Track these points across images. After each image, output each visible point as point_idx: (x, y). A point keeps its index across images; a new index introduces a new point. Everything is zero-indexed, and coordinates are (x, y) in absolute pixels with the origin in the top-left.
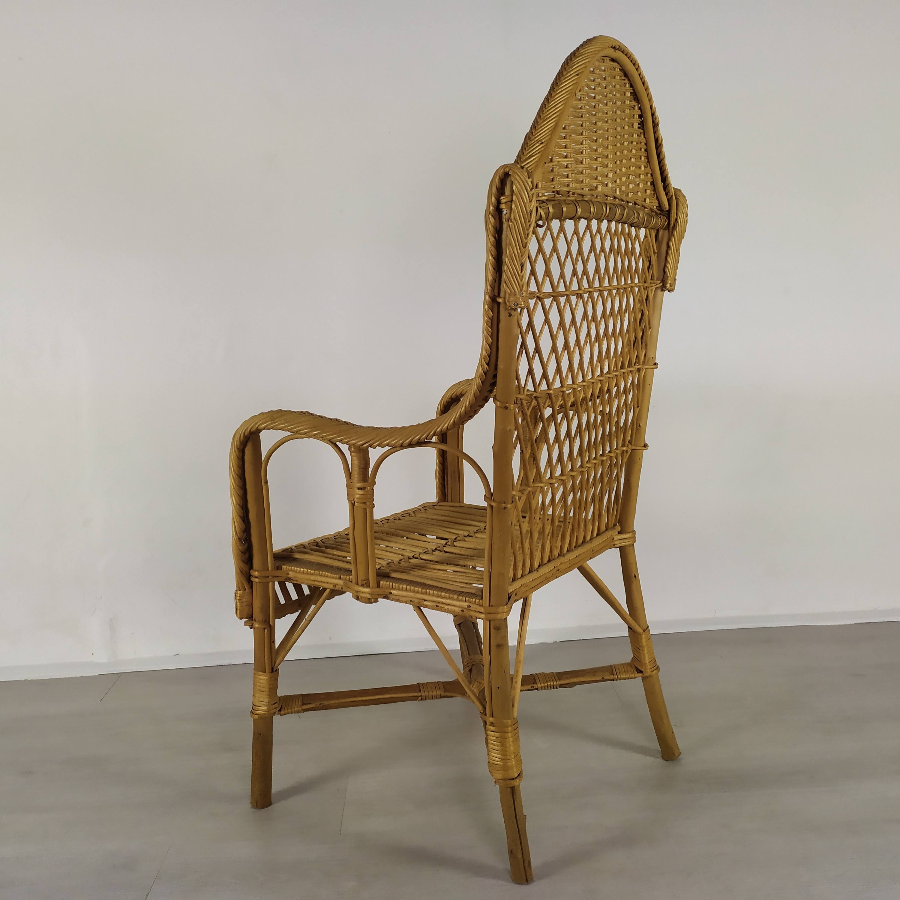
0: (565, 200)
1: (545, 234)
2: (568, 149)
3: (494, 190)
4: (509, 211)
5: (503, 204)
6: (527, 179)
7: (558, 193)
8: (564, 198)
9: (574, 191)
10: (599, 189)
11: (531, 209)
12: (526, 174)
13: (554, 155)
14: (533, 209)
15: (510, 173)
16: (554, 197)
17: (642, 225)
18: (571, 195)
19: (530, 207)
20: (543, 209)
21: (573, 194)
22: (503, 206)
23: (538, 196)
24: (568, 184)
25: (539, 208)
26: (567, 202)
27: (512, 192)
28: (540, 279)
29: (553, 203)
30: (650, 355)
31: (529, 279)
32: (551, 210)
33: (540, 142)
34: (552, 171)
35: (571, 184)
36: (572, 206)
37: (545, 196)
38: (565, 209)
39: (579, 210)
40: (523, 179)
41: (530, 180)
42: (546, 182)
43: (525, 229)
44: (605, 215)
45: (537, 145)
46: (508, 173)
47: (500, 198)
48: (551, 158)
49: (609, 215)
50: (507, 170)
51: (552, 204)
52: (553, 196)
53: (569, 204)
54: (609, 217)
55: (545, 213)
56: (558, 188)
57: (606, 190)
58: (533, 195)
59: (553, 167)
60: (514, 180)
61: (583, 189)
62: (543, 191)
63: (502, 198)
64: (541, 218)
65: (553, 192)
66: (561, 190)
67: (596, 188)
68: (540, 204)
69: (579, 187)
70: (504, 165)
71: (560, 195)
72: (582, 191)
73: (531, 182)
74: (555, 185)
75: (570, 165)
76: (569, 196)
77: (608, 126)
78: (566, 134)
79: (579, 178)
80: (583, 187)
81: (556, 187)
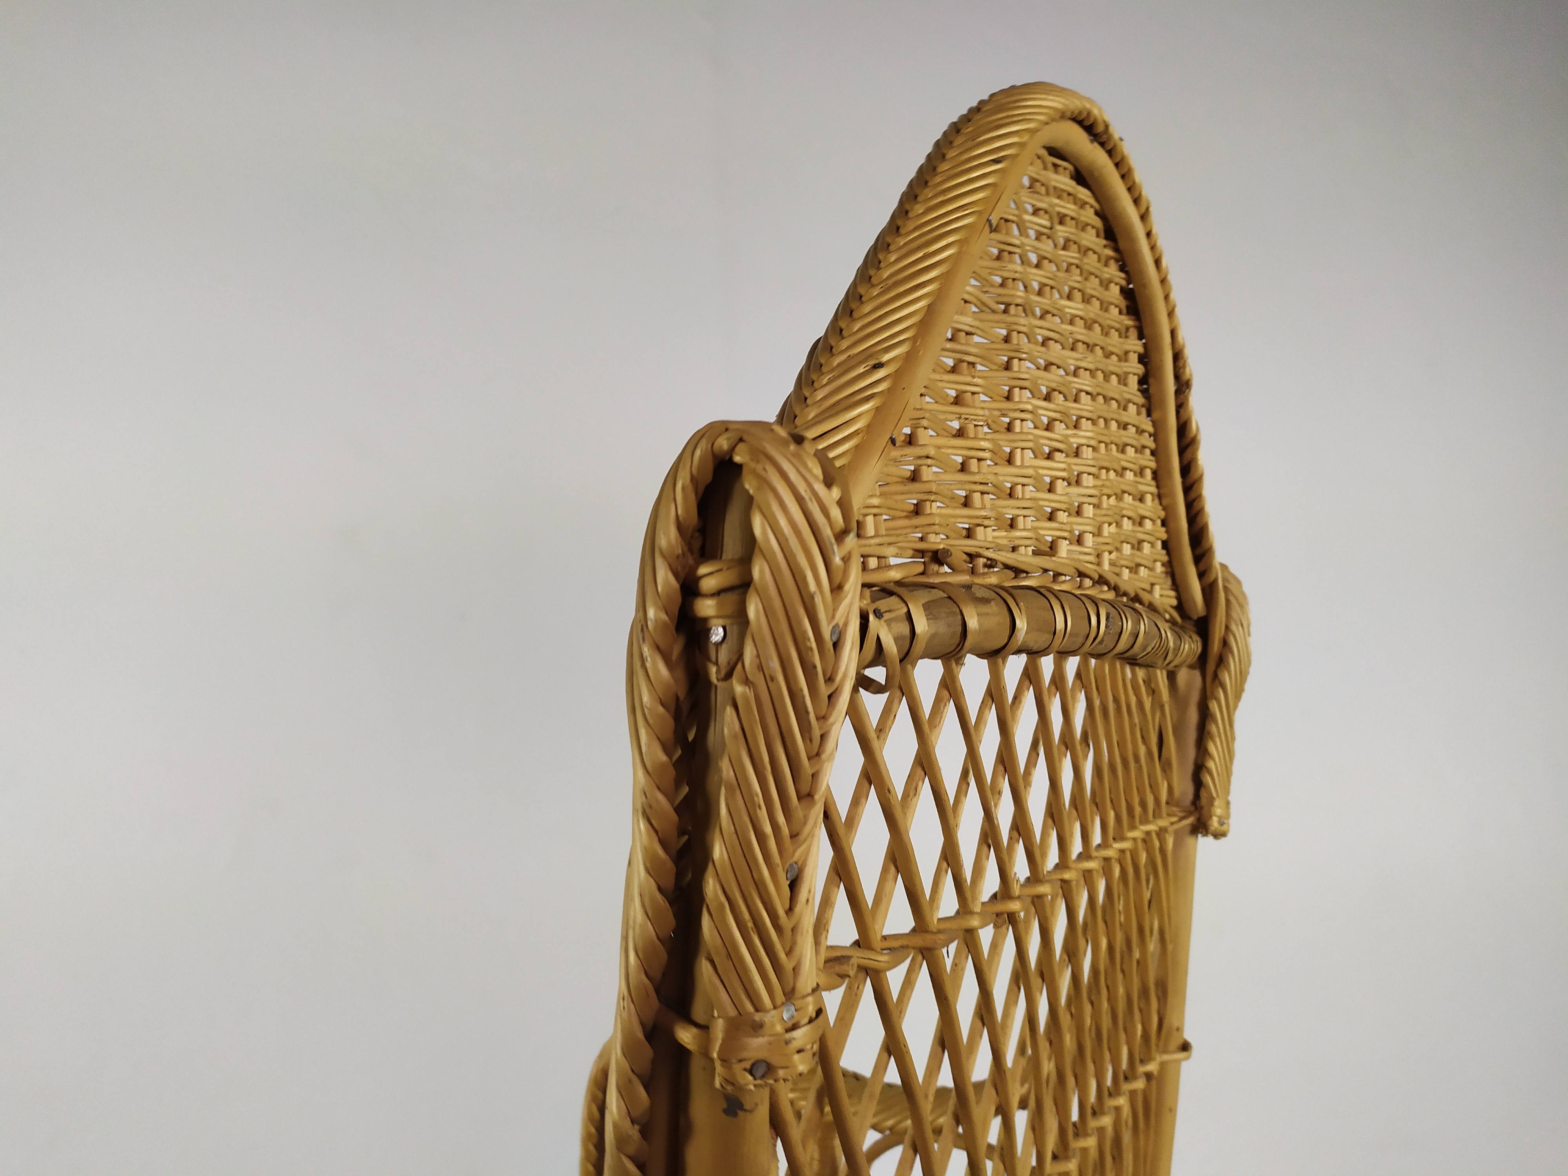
0: (968, 587)
1: (888, 713)
2: (968, 406)
3: (669, 537)
4: (734, 631)
5: (706, 596)
6: (820, 488)
7: (938, 557)
8: (965, 578)
9: (990, 554)
10: (1064, 548)
11: (837, 625)
12: (818, 471)
13: (925, 423)
14: (846, 624)
15: (737, 459)
16: (923, 573)
17: (1162, 659)
18: (982, 570)
19: (833, 617)
20: (889, 622)
21: (991, 564)
22: (706, 607)
23: (864, 567)
24: (968, 530)
25: (872, 617)
26: (980, 593)
27: (750, 544)
28: (869, 890)
29: (925, 596)
30: (1172, 1020)
31: (826, 902)
32: (922, 625)
33: (872, 362)
34: (915, 477)
35: (980, 530)
36: (995, 608)
37: (889, 567)
38: (973, 623)
39: (1021, 624)
40: (802, 488)
41: (836, 493)
42: (893, 518)
43: (812, 716)
44: (1095, 639)
45: (861, 370)
46: (731, 458)
47: (697, 568)
48: (907, 431)
49: (1105, 638)
50: (723, 443)
51: (924, 601)
52: (921, 568)
53: (985, 601)
54: (1103, 646)
55: (896, 640)
56: (937, 541)
57: (1084, 556)
58: (846, 560)
59: (920, 462)
60: (758, 489)
61: (1014, 549)
62: (889, 551)
63: (703, 570)
64: (879, 657)
65: (921, 553)
66: (949, 548)
67: (1051, 548)
68: (873, 601)
69: (1005, 542)
70: (711, 426)
71: (946, 569)
72: (1013, 556)
73: (840, 503)
74: (927, 529)
75: (974, 462)
76: (973, 572)
77: (1077, 360)
78: (958, 356)
79: (1004, 510)
80: (1017, 542)
81: (932, 538)
